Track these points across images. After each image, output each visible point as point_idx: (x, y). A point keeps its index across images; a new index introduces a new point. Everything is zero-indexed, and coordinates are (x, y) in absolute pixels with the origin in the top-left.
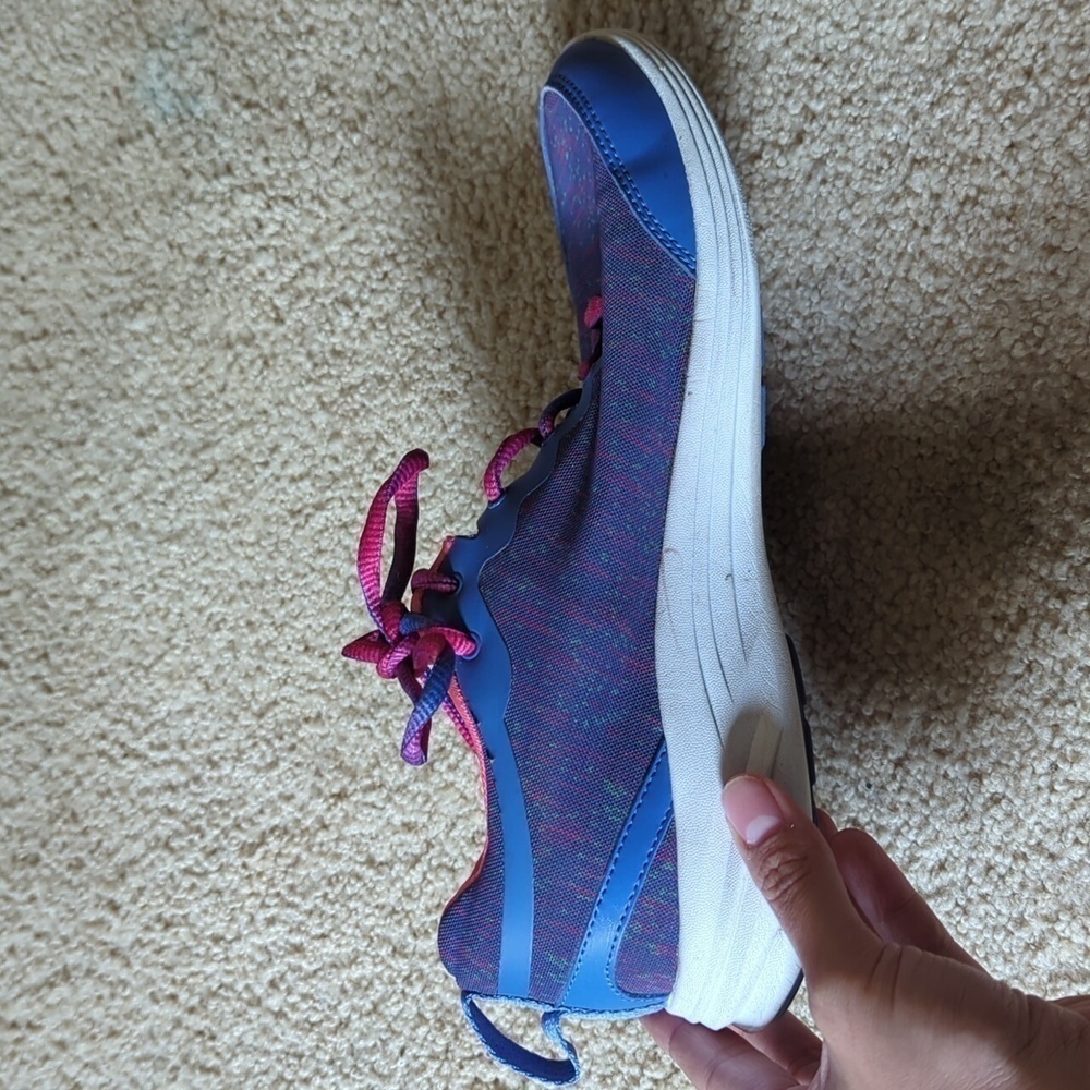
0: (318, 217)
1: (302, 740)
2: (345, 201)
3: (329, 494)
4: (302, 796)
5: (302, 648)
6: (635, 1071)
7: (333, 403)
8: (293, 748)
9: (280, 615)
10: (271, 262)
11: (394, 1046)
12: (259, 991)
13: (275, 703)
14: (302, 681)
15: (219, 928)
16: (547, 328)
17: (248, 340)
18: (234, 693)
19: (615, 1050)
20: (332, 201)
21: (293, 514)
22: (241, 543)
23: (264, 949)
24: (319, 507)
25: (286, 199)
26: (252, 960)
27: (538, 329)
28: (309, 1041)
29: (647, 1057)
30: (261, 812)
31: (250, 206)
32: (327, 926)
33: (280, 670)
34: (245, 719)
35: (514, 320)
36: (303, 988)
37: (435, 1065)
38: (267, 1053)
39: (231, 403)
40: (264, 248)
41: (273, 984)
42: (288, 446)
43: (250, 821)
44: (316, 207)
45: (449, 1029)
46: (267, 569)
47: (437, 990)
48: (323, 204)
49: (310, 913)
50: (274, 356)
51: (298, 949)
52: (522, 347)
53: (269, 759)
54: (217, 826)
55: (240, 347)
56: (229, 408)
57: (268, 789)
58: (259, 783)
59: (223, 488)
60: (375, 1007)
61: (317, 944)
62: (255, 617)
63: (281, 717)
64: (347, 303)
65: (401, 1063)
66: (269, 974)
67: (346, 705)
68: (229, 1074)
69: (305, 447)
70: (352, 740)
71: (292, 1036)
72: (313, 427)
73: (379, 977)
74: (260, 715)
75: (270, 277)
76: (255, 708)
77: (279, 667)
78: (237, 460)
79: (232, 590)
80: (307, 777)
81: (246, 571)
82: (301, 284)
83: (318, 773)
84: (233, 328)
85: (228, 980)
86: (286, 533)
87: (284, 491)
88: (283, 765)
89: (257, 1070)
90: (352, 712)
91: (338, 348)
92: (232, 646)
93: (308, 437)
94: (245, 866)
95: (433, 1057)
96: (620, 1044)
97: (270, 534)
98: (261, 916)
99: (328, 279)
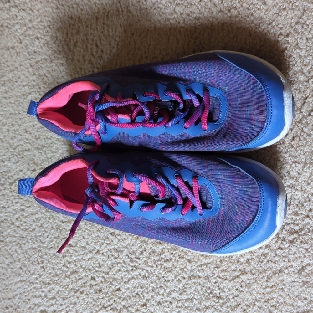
0: (31, 15)
1: (25, 156)
2: (38, 11)
3: (32, 90)
4: (25, 170)
5: (25, 131)
6: (103, 241)
7: (34, 65)
8: (22, 158)
9: (20, 122)
10: (19, 27)
11: (46, 235)
12: (14, 221)
13: (18, 146)
14: (25, 140)
15: (4, 204)
16: (87, 46)
17: (13, 48)
18: (9, 143)
19: (98, 236)
20: (35, 11)
21: (23, 95)
22: (10, 103)
23: (15, 210)
24: (30, 94)
25: (23, 10)
26: (12, 213)
27: (84, 47)
28: (25, 234)
29: (106, 238)
30: (15, 174)
31: (14, 11)
32: (30, 204)
33: (19, 137)
34: (11, 150)
35: (79, 44)
36: (24, 220)
37: (55, 240)
38: (15, 237)
39: (9, 65)
40: (17, 23)
41: (17, 219)
42: (22, 77)
43: (12, 177)
44: (31, 12)
45: (59, 231)
46: (17, 110)
47: (56, 221)
48: (33, 11)
49: (26, 201)
50: (20, 52)
51: (23, 210)
52: (80, 52)
53: (17, 161)
54: (4, 178)
55: (11, 50)
56: (8, 66)
57: (16, 168)
58: (14, 166)
59: (6, 88)
60: (42, 224)
61: (28, 208)
62: (14, 123)
63: (20, 149)
64: (38, 38)
65: (47, 239)
66: (16, 216)
67: (36, 146)
68: (6, 242)
69: (27, 77)
70: (37, 156)
71: (21, 233)
72: (29, 72)
73: (42, 217)
74: (14, 149)
75: (19, 31)
76: (14, 147)
77: (19, 136)
78: (10, 80)
79: (8, 115)
80: (26, 165)
81: (12, 111)
82: (26, 33)
83: (29, 164)
84: (10, 44)
85: (6, 218)
86: (21, 100)
87: (21, 89)
88: (20, 162)
89: (13, 241)
90: (37, 148)
91: (35, 50)
92: (8, 130)
93: (27, 75)
94: (11, 188)
95: (55, 238)
96: (99, 234)
97: (18, 101)
98: (14, 201)
99: (33, 32)
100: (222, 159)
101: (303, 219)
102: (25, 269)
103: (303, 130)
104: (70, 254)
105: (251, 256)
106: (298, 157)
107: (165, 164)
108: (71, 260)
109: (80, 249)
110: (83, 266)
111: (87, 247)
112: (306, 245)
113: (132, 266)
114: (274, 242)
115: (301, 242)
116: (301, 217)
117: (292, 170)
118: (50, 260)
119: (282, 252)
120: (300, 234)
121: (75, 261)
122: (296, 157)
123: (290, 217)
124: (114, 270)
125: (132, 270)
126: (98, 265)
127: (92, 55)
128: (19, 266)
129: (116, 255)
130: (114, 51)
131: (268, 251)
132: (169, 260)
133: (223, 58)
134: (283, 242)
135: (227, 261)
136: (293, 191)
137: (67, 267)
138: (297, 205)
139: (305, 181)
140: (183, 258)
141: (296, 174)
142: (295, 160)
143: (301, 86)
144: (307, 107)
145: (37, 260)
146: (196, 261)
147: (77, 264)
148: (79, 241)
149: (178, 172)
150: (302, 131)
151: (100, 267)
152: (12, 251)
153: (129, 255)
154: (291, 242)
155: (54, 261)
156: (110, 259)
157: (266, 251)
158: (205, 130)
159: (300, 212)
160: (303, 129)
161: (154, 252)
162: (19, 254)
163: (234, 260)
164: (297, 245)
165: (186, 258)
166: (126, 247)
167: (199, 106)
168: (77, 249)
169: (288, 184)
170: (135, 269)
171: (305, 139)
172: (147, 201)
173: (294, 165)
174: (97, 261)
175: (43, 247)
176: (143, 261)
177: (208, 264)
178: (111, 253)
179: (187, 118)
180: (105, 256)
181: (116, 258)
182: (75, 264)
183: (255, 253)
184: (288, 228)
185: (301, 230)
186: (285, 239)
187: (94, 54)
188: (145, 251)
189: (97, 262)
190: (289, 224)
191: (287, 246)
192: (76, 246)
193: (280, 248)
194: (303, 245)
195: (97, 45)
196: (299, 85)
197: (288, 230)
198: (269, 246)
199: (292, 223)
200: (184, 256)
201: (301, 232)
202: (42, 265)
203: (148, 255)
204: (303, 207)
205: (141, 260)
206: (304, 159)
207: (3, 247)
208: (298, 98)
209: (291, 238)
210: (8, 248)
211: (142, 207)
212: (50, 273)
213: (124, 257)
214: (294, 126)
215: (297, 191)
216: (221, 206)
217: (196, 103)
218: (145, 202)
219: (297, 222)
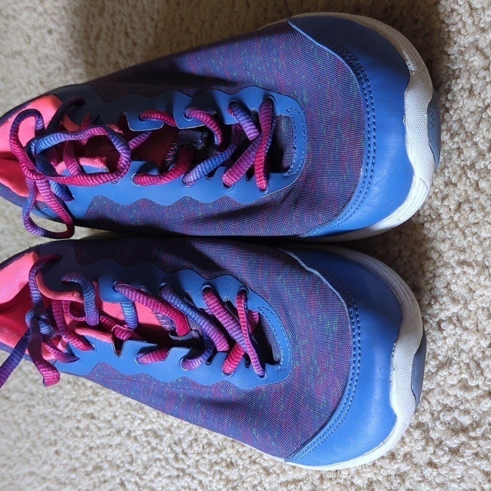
10: (28, 15)
16: (112, 37)
17: (20, 53)
27: (109, 38)
34: (19, 237)
35: (103, 36)
37: (72, 404)
38: (23, 393)
39: (16, 85)
40: (26, 8)
52: (104, 48)
56: (15, 87)
64: (50, 32)
65: (62, 402)
68: (12, 402)
71: (30, 385)
84: (16, 48)
89: (21, 399)
95: (73, 400)
99: (45, 20)
100: (292, 254)
101: (478, 400)
102: (35, 452)
103: (478, 185)
104: (91, 432)
105: (376, 474)
106: (468, 251)
107: (187, 264)
108: (92, 445)
109: (104, 424)
110: (109, 459)
111: (113, 422)
112: (485, 462)
113: (178, 469)
114: (420, 448)
115: (476, 454)
116: (475, 393)
117: (456, 283)
118: (66, 440)
119: (435, 473)
120: (472, 434)
121: (98, 447)
122: (463, 251)
123: (452, 392)
124: (152, 471)
125: (178, 476)
126: (129, 459)
127: (120, 52)
128: (27, 445)
129: (154, 442)
130: (151, 40)
131: (408, 468)
132: (235, 464)
133: (294, 27)
134: (437, 450)
135: (331, 479)
136: (459, 331)
137: (87, 456)
138: (468, 365)
139: (483, 309)
140: (255, 462)
141: (464, 292)
142: (462, 258)
143: (473, 82)
144: (485, 129)
145: (50, 439)
146: (278, 472)
147: (100, 454)
148: (103, 409)
149: (210, 281)
150: (477, 188)
151: (131, 463)
152: (20, 418)
153: (173, 446)
154: (455, 452)
155: (70, 443)
156: (145, 450)
157: (404, 467)
158: (263, 190)
159: (472, 383)
160: (479, 183)
161: (210, 444)
162: (28, 425)
163: (345, 480)
164: (466, 460)
165: (260, 464)
166: (169, 430)
167: (257, 137)
168: (100, 425)
169: (448, 314)
170: (181, 474)
171: (483, 208)
172: (149, 342)
173: (458, 271)
174: (127, 450)
175: (56, 415)
176: (192, 460)
177: (299, 481)
178: (146, 439)
179: (228, 165)
180: (138, 443)
181: (154, 449)
182: (97, 452)
183: (382, 470)
184: (448, 418)
185: (475, 425)
186: (441, 443)
187: (123, 49)
188: (196, 440)
189: (127, 454)
190: (452, 408)
191: (445, 460)
192: (98, 419)
193: (431, 464)
194: (477, 463)
195: (127, 34)
196: (469, 79)
197: (449, 424)
198: (411, 456)
199: (457, 408)
200: (257, 460)
201: (474, 430)
202: (56, 448)
203: (201, 450)
204: (478, 372)
205: (190, 459)
206: (482, 256)
207: (9, 408)
208: (468, 110)
209: (453, 442)
210: (14, 412)
211: (138, 353)
212: (66, 464)
213: (165, 449)
214: (460, 176)
215: (465, 333)
216: (295, 360)
217: (250, 131)
218: (146, 344)
219: (468, 406)
